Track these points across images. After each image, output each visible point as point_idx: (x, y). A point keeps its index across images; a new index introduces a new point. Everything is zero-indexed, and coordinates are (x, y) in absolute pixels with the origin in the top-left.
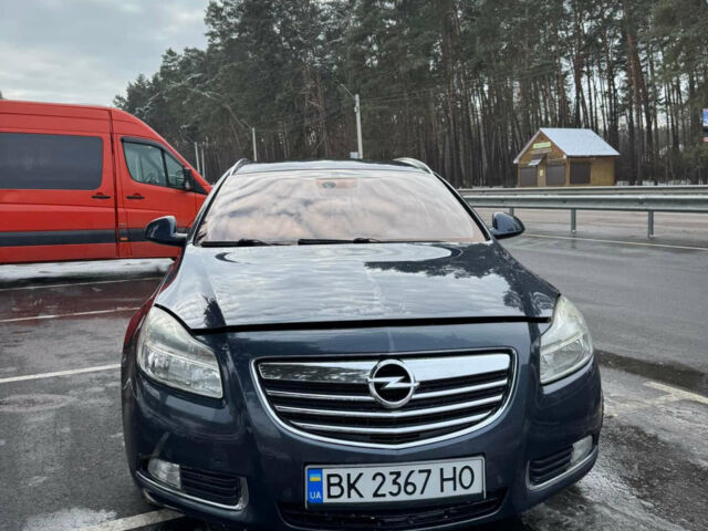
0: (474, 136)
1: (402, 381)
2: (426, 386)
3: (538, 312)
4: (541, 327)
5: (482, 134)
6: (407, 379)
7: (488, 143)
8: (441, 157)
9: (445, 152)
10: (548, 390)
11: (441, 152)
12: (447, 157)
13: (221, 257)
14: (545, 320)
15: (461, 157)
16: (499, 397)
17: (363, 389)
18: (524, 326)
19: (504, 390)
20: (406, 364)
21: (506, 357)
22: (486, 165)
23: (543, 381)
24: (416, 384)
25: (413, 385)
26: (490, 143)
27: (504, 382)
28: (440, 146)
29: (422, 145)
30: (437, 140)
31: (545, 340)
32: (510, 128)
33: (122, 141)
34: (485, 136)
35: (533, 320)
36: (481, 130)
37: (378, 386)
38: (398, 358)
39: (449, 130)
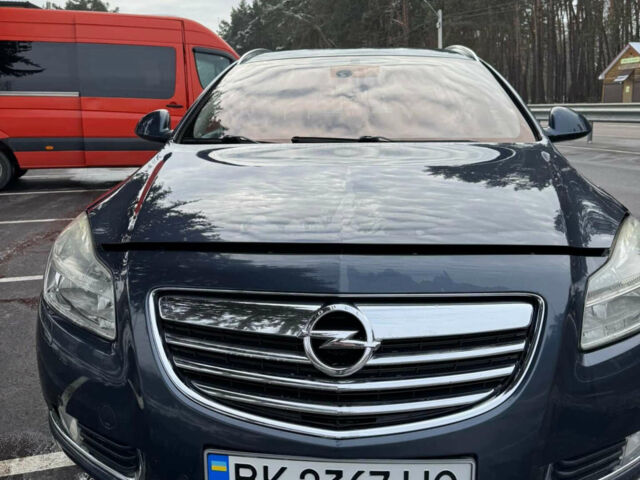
0: (559, 52)
1: (354, 337)
2: (388, 346)
3: (587, 239)
4: (591, 262)
5: (568, 50)
6: (361, 334)
7: (574, 61)
8: (523, 72)
9: (527, 69)
10: (589, 360)
11: (524, 68)
12: (530, 73)
13: (204, 155)
14: (598, 252)
15: (545, 74)
16: (509, 370)
17: (296, 345)
18: (565, 261)
19: (518, 358)
20: (362, 313)
21: (528, 308)
22: (569, 82)
23: (585, 345)
24: (375, 344)
25: (370, 344)
26: (575, 61)
27: (520, 346)
28: (523, 63)
29: (505, 61)
30: (520, 56)
31: (595, 283)
32: (598, 44)
33: (194, 51)
34: (571, 51)
35: (578, 252)
36: (567, 46)
37: (317, 342)
38: (352, 302)
39: (534, 47)
